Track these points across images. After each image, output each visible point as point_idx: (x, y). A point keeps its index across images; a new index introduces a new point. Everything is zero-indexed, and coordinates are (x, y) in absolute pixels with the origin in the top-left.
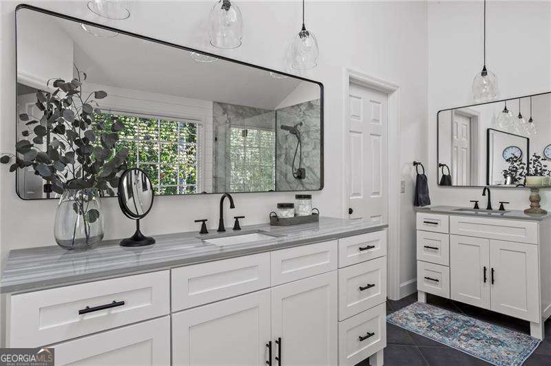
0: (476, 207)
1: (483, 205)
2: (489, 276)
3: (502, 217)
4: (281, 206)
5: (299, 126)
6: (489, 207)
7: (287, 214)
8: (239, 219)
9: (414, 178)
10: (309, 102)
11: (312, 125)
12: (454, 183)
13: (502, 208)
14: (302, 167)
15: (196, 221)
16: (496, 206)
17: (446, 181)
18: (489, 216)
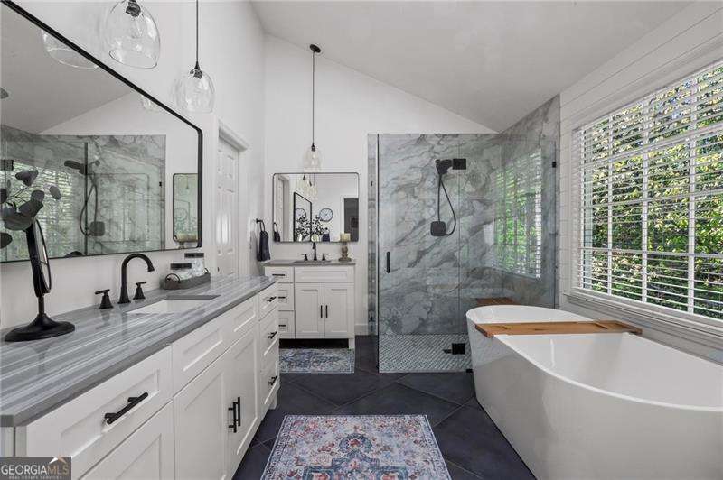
0: (306, 259)
1: (310, 258)
2: (324, 312)
3: (324, 265)
4: (177, 266)
5: (94, 165)
6: (315, 259)
7: (184, 275)
8: (142, 286)
9: (258, 236)
10: (112, 136)
11: (116, 167)
12: (282, 240)
13: (324, 259)
14: (99, 220)
15: (96, 293)
16: (319, 257)
17: (277, 237)
18: (315, 265)
